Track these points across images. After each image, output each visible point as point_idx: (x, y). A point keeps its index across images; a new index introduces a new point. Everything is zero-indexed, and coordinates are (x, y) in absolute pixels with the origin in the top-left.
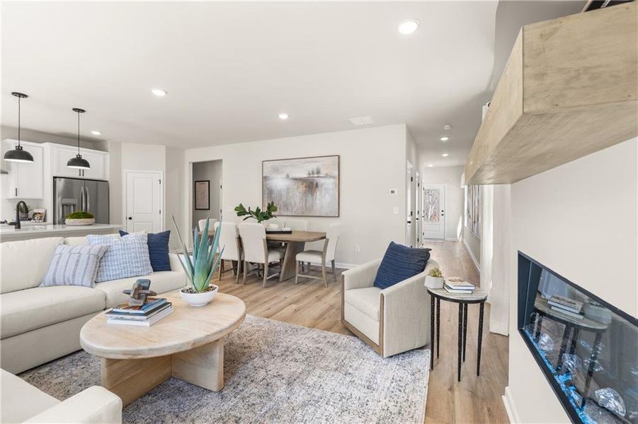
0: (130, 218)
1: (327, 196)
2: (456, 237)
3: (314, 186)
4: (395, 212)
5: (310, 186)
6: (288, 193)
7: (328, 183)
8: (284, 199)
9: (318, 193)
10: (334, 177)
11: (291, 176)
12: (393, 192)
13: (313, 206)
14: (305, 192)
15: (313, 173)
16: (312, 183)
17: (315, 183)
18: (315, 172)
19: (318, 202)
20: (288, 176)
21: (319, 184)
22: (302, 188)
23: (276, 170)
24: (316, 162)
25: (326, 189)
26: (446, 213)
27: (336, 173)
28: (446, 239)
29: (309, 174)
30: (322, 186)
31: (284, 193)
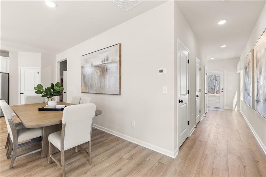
0: (23, 94)
1: (112, 78)
2: (232, 107)
3: (105, 70)
4: (163, 92)
5: (103, 70)
6: (92, 77)
7: (113, 67)
8: (90, 81)
9: (107, 76)
10: (116, 62)
11: (93, 65)
12: (161, 71)
13: (104, 86)
14: (100, 76)
15: (105, 61)
16: (104, 68)
17: (106, 68)
18: (106, 60)
19: (107, 82)
20: (92, 65)
21: (108, 69)
22: (99, 73)
23: (87, 61)
24: (106, 52)
25: (111, 72)
26: (225, 90)
27: (118, 59)
28: (225, 108)
29: (103, 62)
30: (109, 69)
31: (90, 77)
